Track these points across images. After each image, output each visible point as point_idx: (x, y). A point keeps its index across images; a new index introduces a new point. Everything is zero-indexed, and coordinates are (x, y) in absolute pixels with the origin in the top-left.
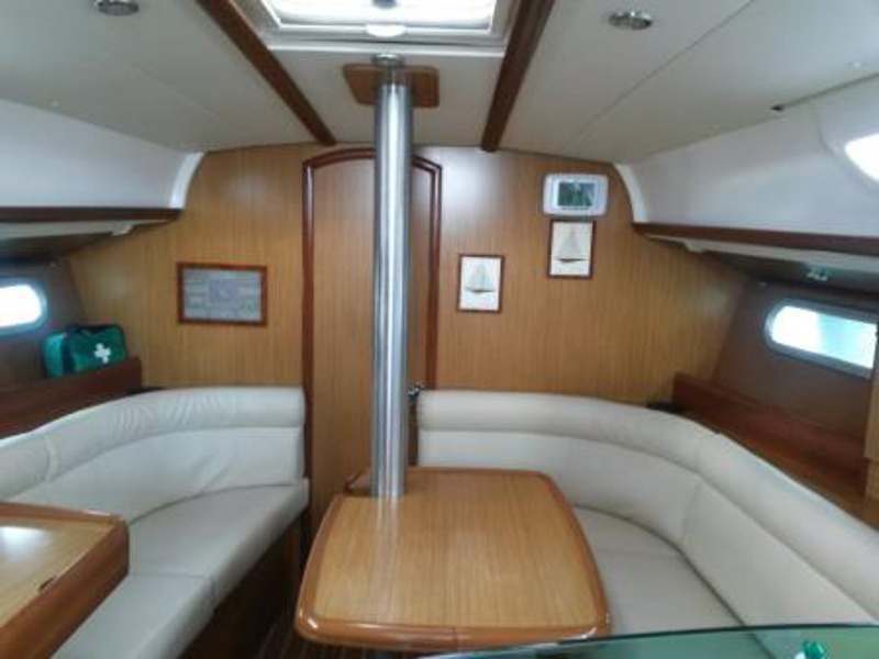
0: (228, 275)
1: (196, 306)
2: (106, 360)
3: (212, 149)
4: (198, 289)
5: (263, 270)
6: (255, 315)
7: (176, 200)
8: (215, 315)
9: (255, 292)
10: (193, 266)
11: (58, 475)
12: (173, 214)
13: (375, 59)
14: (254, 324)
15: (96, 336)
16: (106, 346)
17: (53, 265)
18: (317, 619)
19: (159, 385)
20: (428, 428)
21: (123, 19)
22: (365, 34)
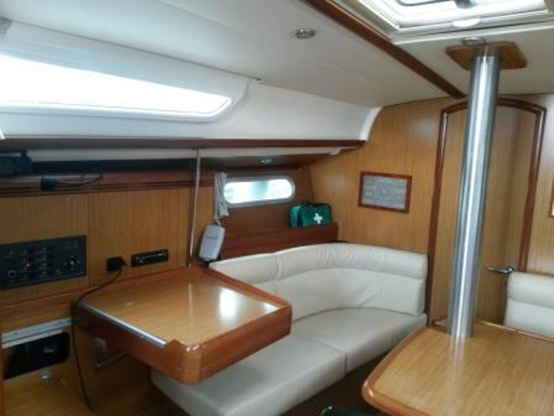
0: (388, 180)
1: (369, 197)
2: (319, 222)
3: (387, 104)
4: (370, 187)
5: (409, 178)
6: (402, 206)
7: (364, 136)
8: (378, 203)
9: (403, 191)
10: (370, 174)
11: (283, 277)
12: (360, 144)
13: (464, 41)
14: (401, 211)
15: (316, 209)
16: (320, 215)
17: (300, 169)
18: (374, 391)
19: (345, 240)
20: (516, 299)
21: (306, 41)
22: (453, 27)
